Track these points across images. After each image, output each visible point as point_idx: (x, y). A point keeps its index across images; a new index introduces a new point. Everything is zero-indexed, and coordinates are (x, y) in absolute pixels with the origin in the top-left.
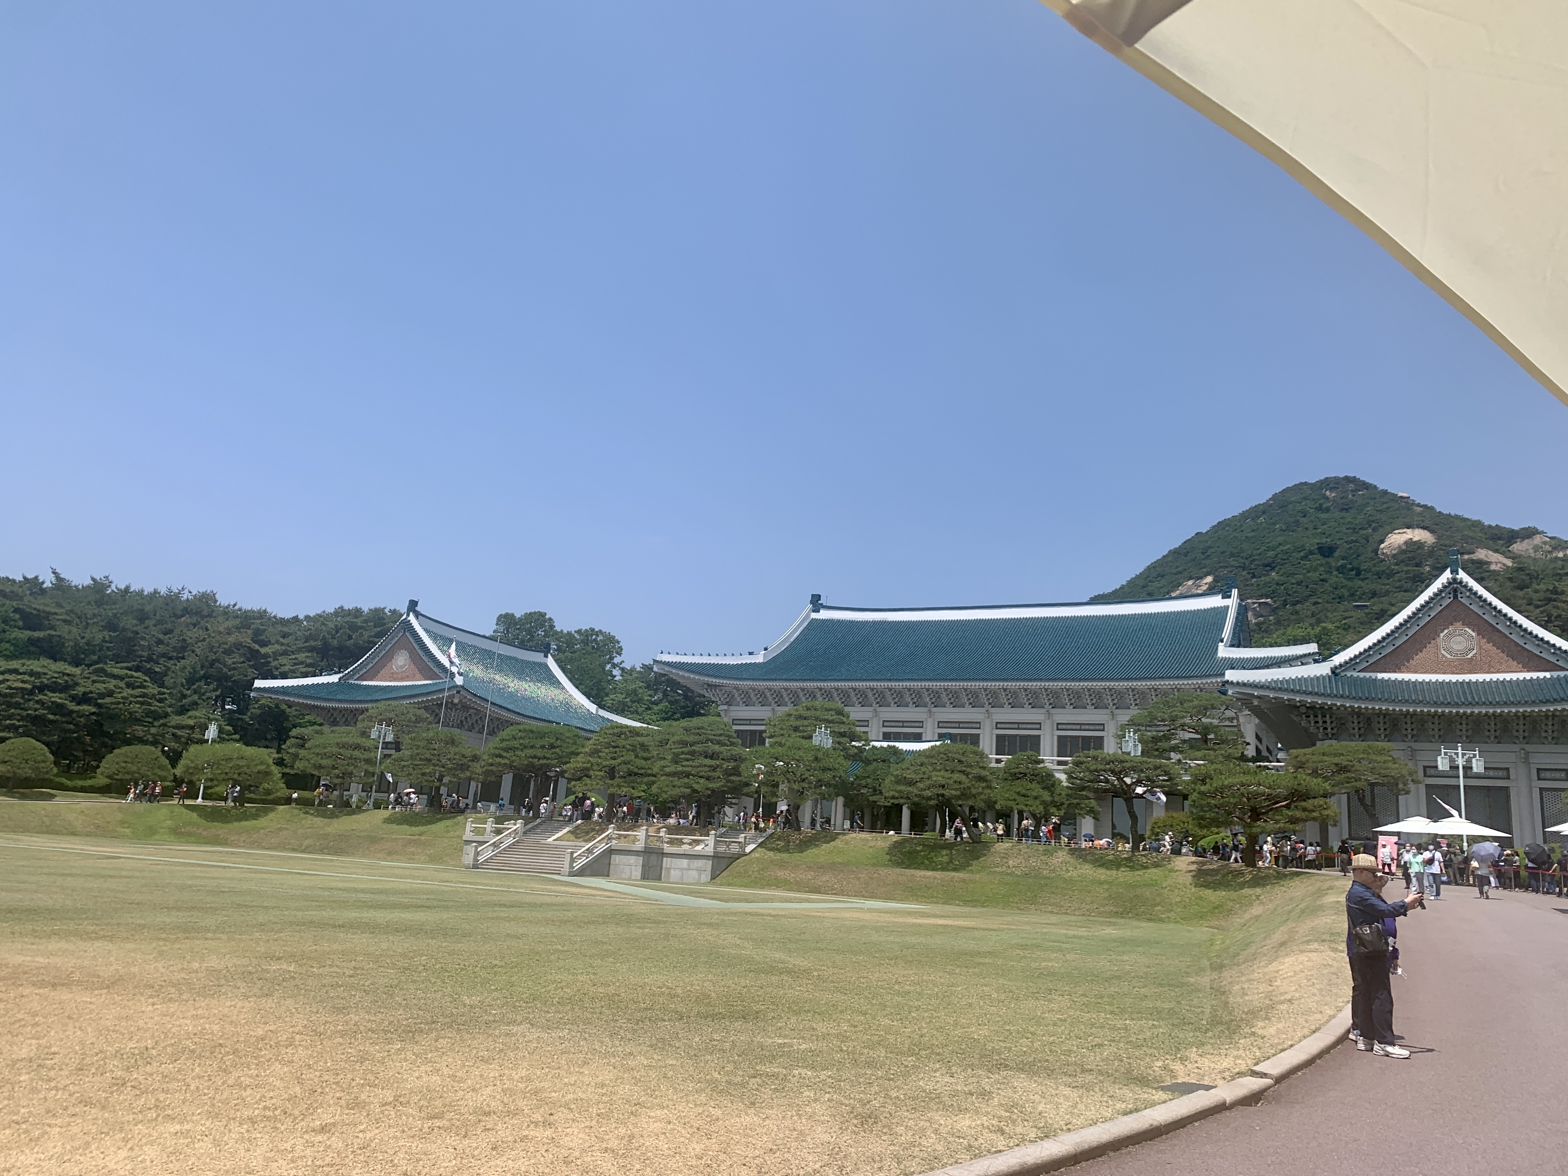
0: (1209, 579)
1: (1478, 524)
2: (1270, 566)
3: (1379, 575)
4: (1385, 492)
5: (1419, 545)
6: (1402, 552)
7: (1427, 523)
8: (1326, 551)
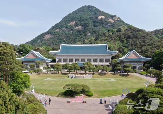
0: (75, 22)
1: (109, 14)
2: (83, 20)
3: (98, 23)
4: (97, 9)
5: (103, 18)
6: (101, 19)
7: (104, 15)
8: (90, 18)
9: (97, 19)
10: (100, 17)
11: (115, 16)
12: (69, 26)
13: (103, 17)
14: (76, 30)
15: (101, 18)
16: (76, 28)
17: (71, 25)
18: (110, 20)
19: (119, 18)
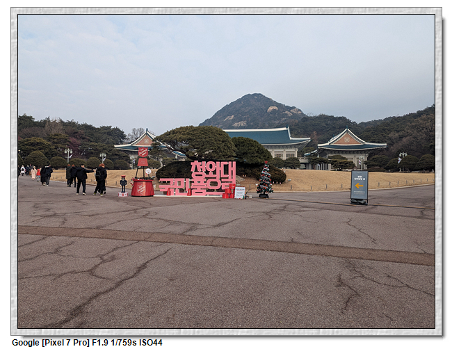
0: (233, 116)
1: (284, 105)
4: (267, 97)
5: (275, 110)
6: (272, 112)
7: (276, 106)
9: (267, 111)
10: (271, 108)
11: (293, 108)
14: (235, 127)
16: (236, 124)
17: (228, 120)
18: (286, 112)
19: (299, 110)
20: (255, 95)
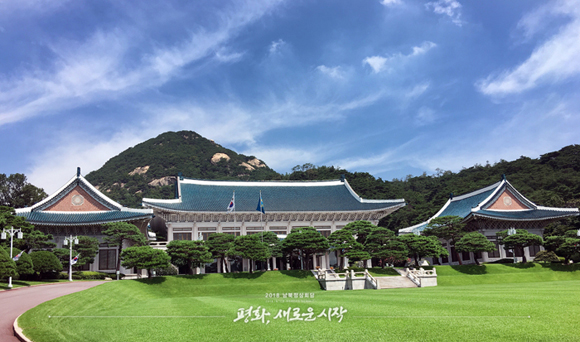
0: (147, 167)
4: (204, 139)
5: (225, 159)
6: (220, 162)
9: (210, 161)
10: (217, 157)
11: (252, 158)
12: (133, 177)
13: (224, 156)
14: (154, 187)
15: (221, 158)
16: (154, 182)
17: (137, 174)
18: (244, 164)
19: (262, 162)
20: (184, 133)
